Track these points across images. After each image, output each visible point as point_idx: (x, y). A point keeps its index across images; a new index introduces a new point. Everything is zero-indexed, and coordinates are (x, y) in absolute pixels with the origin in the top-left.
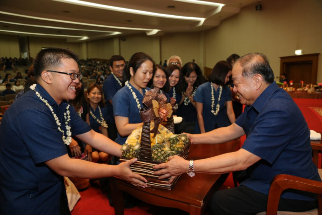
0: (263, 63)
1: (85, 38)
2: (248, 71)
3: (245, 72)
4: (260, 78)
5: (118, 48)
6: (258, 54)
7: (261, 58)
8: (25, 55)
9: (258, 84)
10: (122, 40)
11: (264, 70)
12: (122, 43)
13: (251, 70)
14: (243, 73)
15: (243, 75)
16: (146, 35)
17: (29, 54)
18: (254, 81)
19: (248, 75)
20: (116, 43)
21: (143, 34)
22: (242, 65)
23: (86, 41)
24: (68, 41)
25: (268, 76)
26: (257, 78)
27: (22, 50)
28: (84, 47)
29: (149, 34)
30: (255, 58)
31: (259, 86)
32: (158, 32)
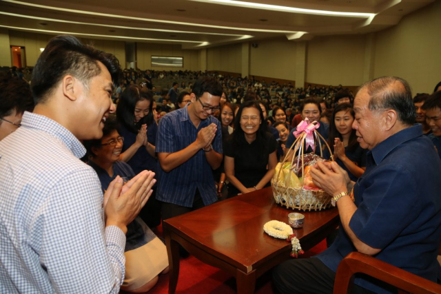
0: (403, 93)
1: (205, 43)
2: (376, 103)
3: (372, 104)
4: (393, 115)
5: (247, 57)
6: (397, 78)
7: (401, 86)
8: (132, 65)
9: (389, 123)
10: (253, 45)
11: (401, 105)
12: (253, 50)
13: (382, 102)
14: (369, 104)
15: (369, 107)
16: (287, 39)
17: (136, 64)
18: (384, 119)
19: (377, 108)
20: (245, 50)
21: (283, 38)
22: (371, 93)
23: (206, 48)
24: (183, 47)
25: (406, 114)
26: (389, 114)
27: (128, 60)
28: (203, 55)
29: (290, 38)
30: (392, 85)
31: (390, 126)
32: (304, 35)
